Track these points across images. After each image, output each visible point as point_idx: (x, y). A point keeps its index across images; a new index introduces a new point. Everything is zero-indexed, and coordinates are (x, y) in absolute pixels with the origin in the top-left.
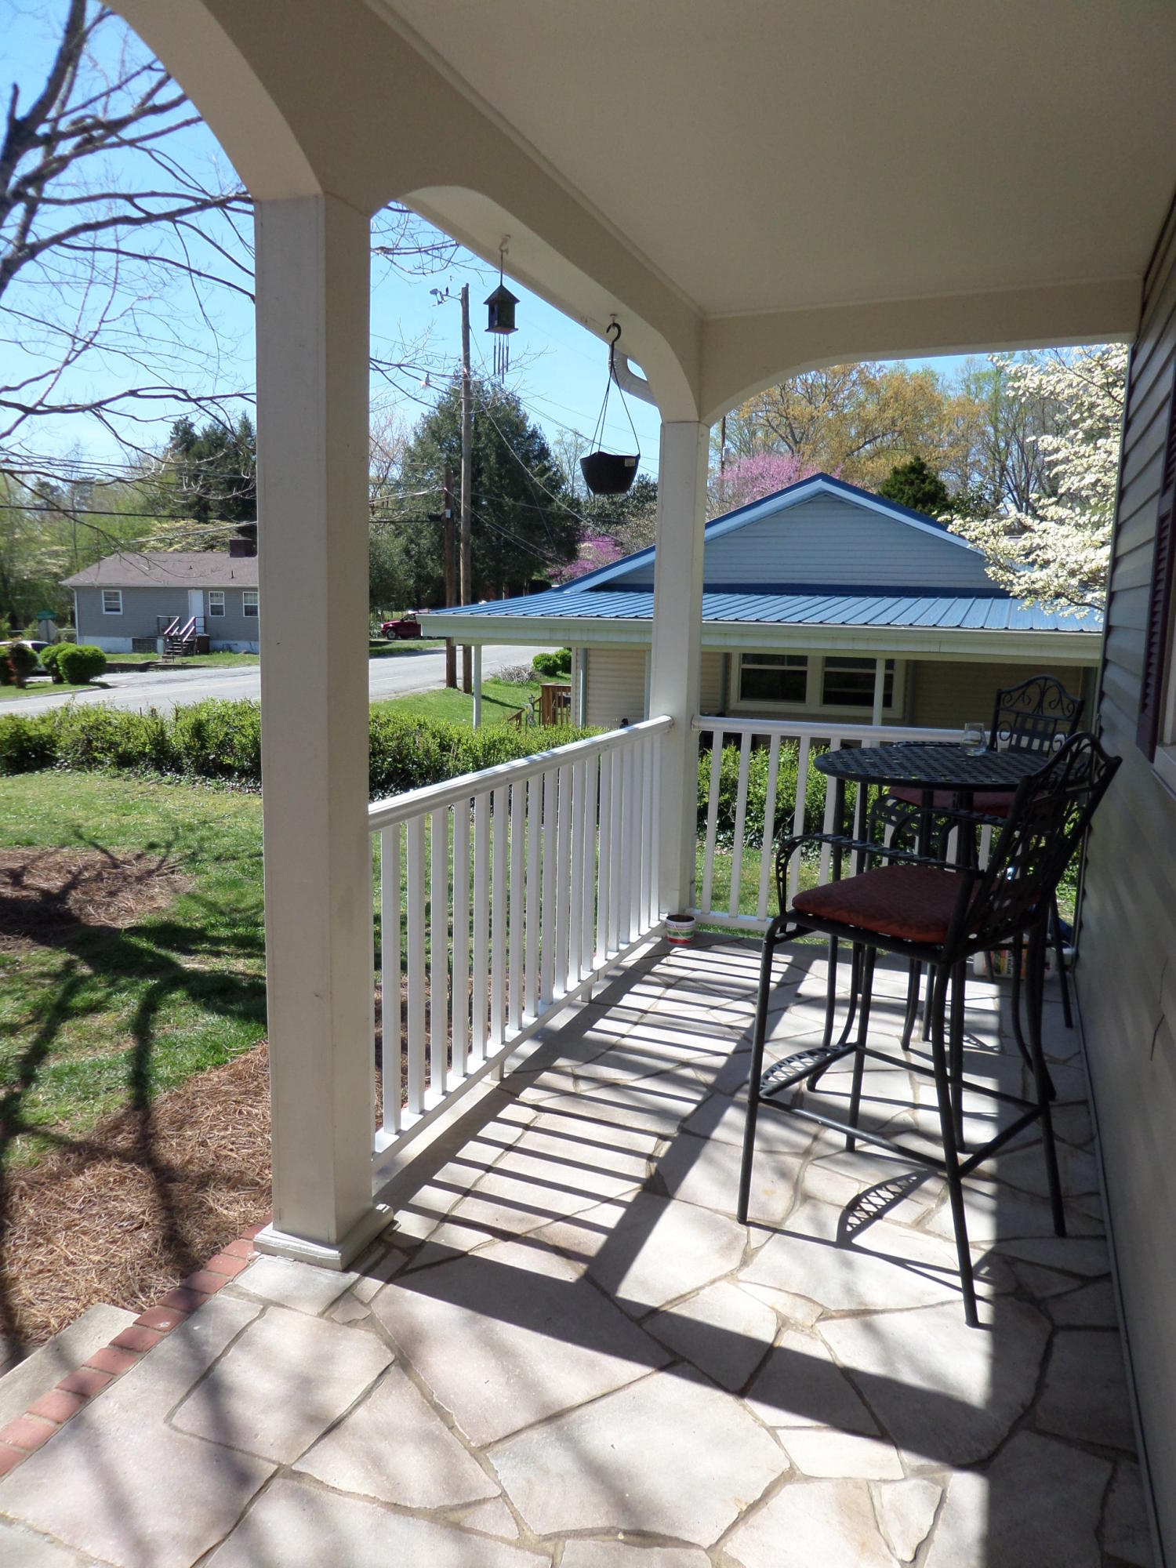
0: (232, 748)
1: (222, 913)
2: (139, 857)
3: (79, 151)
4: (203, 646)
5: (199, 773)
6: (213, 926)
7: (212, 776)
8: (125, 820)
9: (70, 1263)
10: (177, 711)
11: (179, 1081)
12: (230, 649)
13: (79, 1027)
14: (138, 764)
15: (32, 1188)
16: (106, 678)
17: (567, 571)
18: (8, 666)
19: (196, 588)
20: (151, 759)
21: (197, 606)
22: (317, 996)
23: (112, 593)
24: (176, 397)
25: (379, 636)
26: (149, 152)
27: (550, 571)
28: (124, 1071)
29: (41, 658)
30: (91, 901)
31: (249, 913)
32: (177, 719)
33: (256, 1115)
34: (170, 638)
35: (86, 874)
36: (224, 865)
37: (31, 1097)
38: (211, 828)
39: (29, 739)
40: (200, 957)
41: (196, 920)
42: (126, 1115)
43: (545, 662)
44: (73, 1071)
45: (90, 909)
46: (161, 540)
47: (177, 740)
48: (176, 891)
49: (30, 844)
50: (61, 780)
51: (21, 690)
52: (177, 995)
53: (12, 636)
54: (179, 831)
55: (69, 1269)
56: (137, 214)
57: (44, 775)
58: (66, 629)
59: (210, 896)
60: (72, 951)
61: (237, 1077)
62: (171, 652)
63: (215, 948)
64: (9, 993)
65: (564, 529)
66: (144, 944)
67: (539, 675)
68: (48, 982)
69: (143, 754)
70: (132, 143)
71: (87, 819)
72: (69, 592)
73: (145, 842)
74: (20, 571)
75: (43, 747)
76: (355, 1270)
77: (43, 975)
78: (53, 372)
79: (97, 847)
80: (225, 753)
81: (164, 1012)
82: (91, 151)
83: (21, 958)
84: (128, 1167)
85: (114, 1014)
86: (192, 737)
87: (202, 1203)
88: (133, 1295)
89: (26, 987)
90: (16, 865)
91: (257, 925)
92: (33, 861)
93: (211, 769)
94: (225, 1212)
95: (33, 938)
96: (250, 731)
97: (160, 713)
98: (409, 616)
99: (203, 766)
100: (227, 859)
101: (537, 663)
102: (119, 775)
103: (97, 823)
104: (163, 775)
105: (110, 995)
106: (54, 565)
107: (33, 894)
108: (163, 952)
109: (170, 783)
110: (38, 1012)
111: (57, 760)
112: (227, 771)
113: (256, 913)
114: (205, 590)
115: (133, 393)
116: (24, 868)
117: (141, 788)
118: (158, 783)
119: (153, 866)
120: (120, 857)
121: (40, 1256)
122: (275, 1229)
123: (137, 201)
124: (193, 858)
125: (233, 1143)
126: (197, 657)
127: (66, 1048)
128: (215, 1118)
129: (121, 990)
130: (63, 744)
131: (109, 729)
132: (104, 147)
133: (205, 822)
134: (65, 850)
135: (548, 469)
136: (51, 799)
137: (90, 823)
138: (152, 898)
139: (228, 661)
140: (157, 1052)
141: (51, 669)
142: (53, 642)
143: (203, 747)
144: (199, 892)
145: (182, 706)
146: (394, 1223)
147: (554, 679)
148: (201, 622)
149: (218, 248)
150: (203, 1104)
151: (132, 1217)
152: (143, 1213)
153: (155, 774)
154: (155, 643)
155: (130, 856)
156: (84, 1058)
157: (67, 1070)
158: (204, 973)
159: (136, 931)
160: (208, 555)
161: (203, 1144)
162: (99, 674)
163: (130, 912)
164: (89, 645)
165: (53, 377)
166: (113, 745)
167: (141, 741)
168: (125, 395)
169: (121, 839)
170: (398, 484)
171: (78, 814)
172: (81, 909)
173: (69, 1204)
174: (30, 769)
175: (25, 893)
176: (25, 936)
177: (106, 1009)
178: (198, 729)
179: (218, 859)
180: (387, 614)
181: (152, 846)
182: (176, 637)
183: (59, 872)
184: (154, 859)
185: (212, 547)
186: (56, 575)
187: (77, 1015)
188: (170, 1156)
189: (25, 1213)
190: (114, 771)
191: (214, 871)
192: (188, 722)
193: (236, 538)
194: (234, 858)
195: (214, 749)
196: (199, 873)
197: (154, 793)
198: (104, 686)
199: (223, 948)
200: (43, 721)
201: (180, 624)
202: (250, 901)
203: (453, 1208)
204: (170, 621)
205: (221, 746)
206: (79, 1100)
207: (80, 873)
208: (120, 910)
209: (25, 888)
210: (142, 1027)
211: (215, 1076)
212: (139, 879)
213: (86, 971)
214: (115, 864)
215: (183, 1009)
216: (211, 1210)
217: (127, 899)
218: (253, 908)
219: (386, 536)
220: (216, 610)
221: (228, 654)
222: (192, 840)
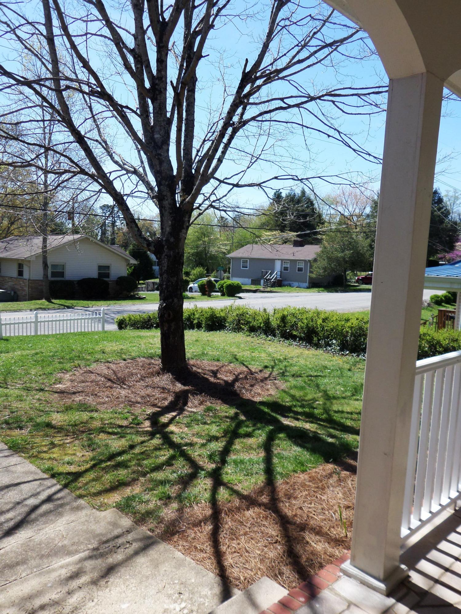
0: (297, 327)
1: (298, 401)
2: (261, 371)
3: (265, 83)
4: (279, 284)
5: (282, 337)
6: (295, 406)
7: (288, 339)
8: (253, 354)
9: (247, 552)
10: (275, 310)
11: (287, 476)
12: (290, 285)
13: (242, 442)
14: (257, 331)
15: (229, 511)
16: (241, 295)
17: (448, 256)
18: (205, 288)
19: (279, 259)
20: (263, 330)
21: (278, 266)
22: (385, 454)
23: (245, 260)
24: (293, 179)
25: (355, 283)
26: (289, 81)
27: (439, 256)
28: (262, 466)
29: (217, 285)
30: (244, 388)
31: (310, 402)
32: (274, 313)
33: (324, 500)
34: (267, 280)
35: (241, 376)
36: (296, 379)
37: (226, 470)
38: (288, 362)
39: (217, 317)
40: (289, 419)
41: (287, 402)
42: (264, 487)
43: (436, 299)
44: (242, 462)
45: (244, 391)
46: (266, 240)
47: (274, 323)
48: (277, 388)
49: (218, 360)
50: (227, 335)
51: (209, 298)
52: (281, 435)
53: (207, 276)
54: (276, 362)
55: (247, 554)
56: (284, 105)
57: (221, 333)
58: (226, 275)
59: (292, 392)
60: (237, 408)
61: (312, 479)
62: (266, 286)
63: (296, 416)
64: (214, 422)
65: (449, 236)
66: (266, 410)
67: (432, 304)
68: (228, 420)
69: (259, 327)
70: (283, 78)
71: (238, 353)
72: (229, 260)
73: (262, 366)
74: (211, 251)
75: (221, 321)
76: (393, 597)
77: (227, 417)
78: (243, 171)
79: (244, 365)
80: (293, 329)
81: (277, 442)
82: (270, 82)
83: (218, 408)
84: (268, 512)
85: (256, 439)
86: (280, 322)
87: (304, 538)
88: (276, 575)
89: (220, 421)
90: (215, 369)
91: (314, 408)
92: (220, 368)
93: (287, 336)
94: (315, 546)
95: (222, 400)
96: (305, 321)
97: (268, 311)
98: (369, 274)
99: (284, 334)
100: (297, 376)
101: (432, 298)
102: (250, 335)
103: (241, 354)
104: (267, 337)
105: (254, 430)
106: (224, 249)
107: (221, 382)
108: (274, 415)
109: (270, 341)
110: (226, 432)
111: (226, 327)
112: (294, 337)
113: (313, 403)
114: (282, 260)
115: (276, 178)
116: (217, 370)
117: (258, 342)
118: (265, 340)
119: (267, 376)
120: (253, 370)
121: (234, 544)
122: (351, 564)
123: (285, 100)
124: (283, 374)
125: (315, 511)
126: (276, 288)
127: (238, 451)
128: (306, 497)
129: (259, 429)
130: (229, 321)
131: (248, 316)
132: (275, 80)
133: (285, 359)
134: (232, 365)
135: (442, 208)
136: (224, 342)
137: (240, 354)
138: (268, 390)
139: (289, 291)
140: (275, 460)
141: (221, 290)
142: (221, 280)
143: (285, 326)
144: (287, 390)
145: (277, 308)
146: (409, 577)
147: (441, 307)
148: (279, 273)
149: (316, 116)
150: (299, 489)
151: (271, 537)
152: (277, 536)
153: (264, 336)
154: (260, 281)
155: (257, 370)
156: (245, 457)
157: (239, 461)
158: (292, 427)
159: (262, 403)
160: (284, 245)
161: (301, 508)
162: (239, 293)
163: (259, 394)
164: (235, 281)
165: (243, 173)
166: (248, 323)
167: (259, 322)
168: (273, 179)
169: (253, 363)
170: (368, 216)
171: (234, 350)
172: (240, 391)
173: (245, 524)
174: (216, 330)
175: (218, 381)
176: (219, 399)
177: (253, 436)
178: (283, 319)
179: (293, 376)
180: (359, 273)
181: (266, 367)
182: (269, 279)
183: (230, 373)
184: (267, 373)
185: (286, 242)
186: (224, 253)
187: (241, 437)
188: (286, 510)
189: (226, 523)
190: (248, 333)
191: (293, 382)
192: (279, 315)
193: (296, 239)
194: (300, 376)
195: (289, 327)
196: (287, 381)
197: (263, 344)
198: (240, 298)
199: (299, 417)
200: (222, 311)
201: (271, 274)
202: (310, 397)
203: (440, 577)
204: (267, 273)
205: (292, 326)
206: (245, 475)
207: (239, 375)
208: (255, 393)
209: (218, 379)
210: (267, 447)
211: (303, 477)
212: (262, 381)
213: (243, 418)
214: (251, 373)
215: (285, 442)
216: (308, 542)
217: (257, 389)
218: (311, 400)
219: (361, 239)
220: (286, 269)
221: (289, 287)
222: (282, 366)
